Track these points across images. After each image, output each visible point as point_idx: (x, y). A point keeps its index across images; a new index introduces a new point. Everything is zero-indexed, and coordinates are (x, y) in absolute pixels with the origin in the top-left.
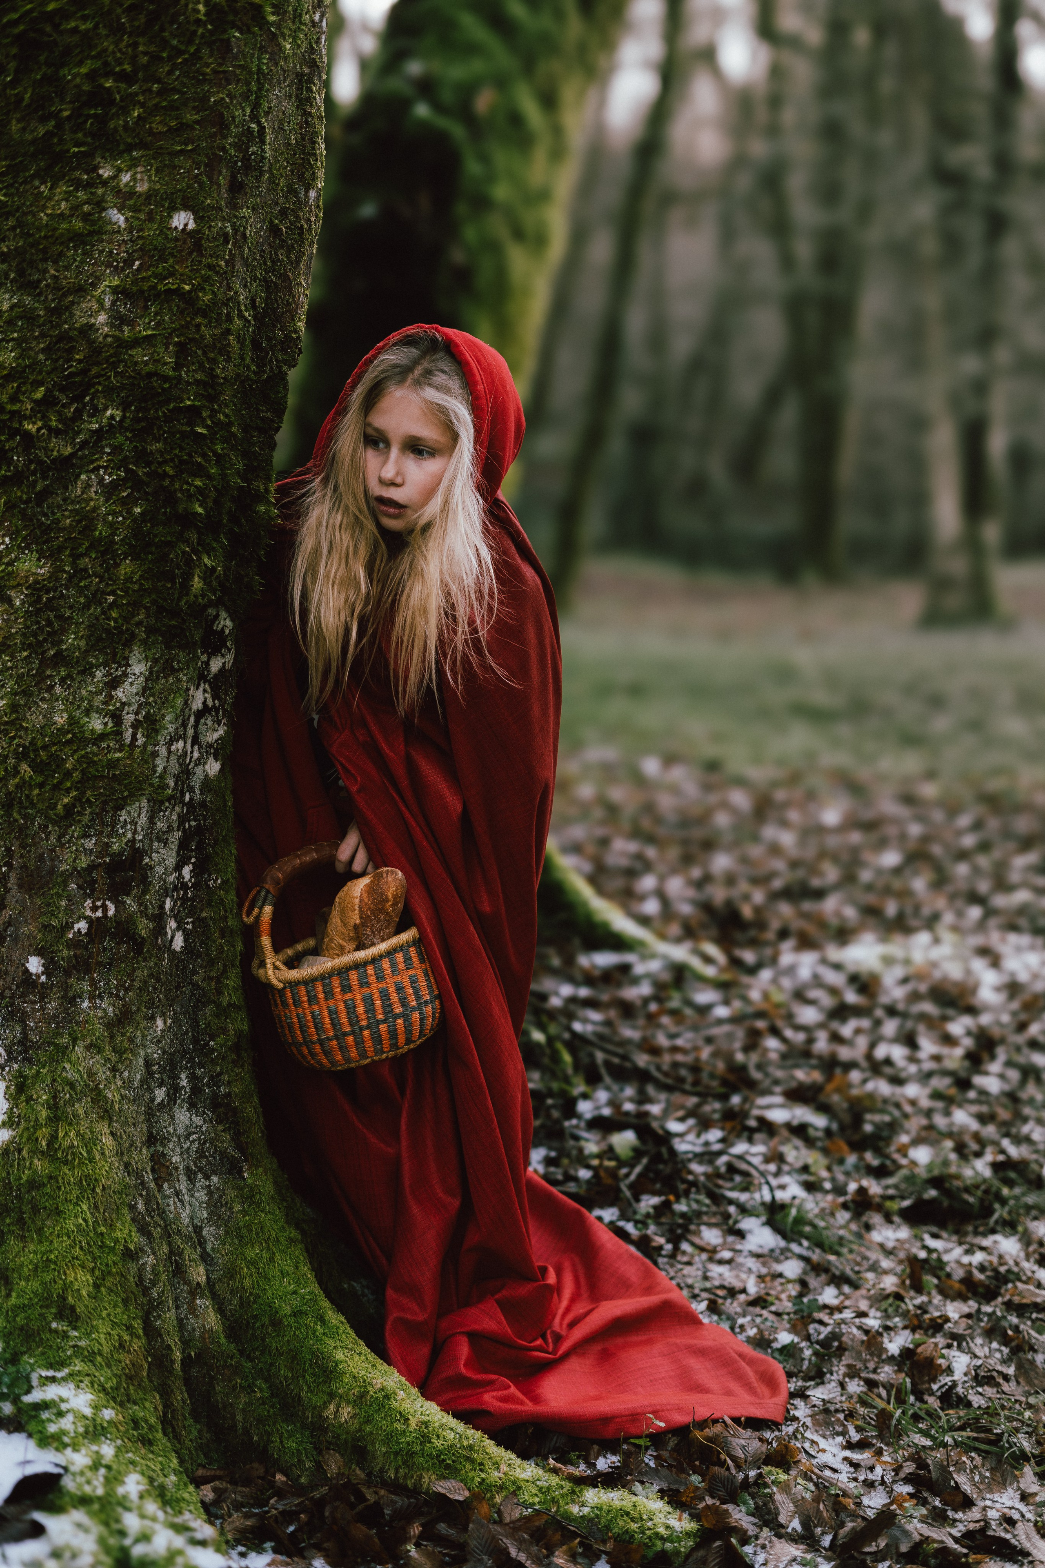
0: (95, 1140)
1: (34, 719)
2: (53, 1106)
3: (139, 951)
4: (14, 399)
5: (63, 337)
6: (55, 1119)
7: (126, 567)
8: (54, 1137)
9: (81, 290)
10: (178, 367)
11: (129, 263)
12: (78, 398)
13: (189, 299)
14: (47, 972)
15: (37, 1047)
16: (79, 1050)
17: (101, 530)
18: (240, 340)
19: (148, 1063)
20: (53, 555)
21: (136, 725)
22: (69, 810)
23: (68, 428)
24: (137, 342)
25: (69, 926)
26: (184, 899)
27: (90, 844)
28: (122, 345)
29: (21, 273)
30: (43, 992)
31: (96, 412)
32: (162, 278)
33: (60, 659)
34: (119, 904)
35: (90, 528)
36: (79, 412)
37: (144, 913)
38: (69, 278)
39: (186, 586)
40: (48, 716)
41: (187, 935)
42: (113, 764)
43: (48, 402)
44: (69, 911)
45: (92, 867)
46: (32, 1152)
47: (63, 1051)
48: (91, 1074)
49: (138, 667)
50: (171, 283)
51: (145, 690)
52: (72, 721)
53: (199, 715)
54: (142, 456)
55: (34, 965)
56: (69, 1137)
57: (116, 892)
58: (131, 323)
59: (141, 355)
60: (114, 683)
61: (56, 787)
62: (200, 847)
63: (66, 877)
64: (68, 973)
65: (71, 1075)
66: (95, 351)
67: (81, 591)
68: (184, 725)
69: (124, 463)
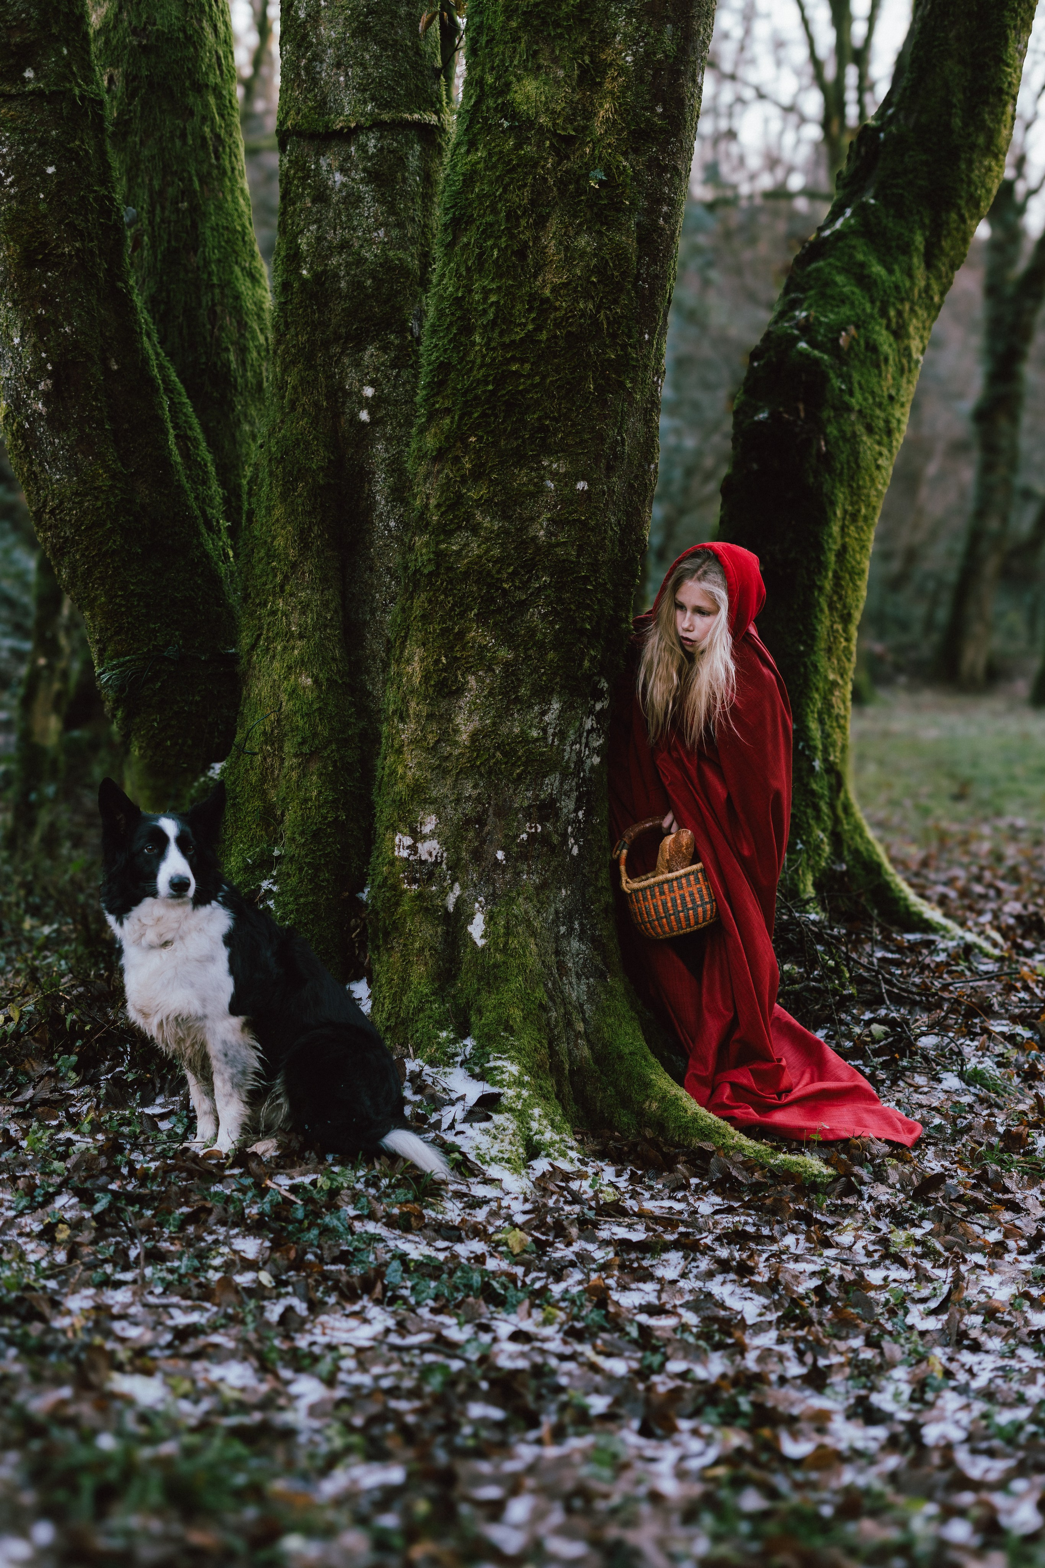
0: (527, 946)
1: (504, 730)
2: (507, 927)
3: (553, 852)
4: (498, 572)
5: (523, 542)
6: (507, 934)
7: (551, 655)
8: (506, 943)
9: (532, 519)
10: (578, 556)
11: (555, 506)
12: (530, 571)
13: (584, 524)
14: (506, 859)
15: (500, 897)
16: (521, 900)
17: (539, 636)
18: (611, 541)
19: (557, 912)
20: (515, 649)
21: (554, 735)
22: (519, 776)
23: (525, 586)
24: (558, 545)
25: (518, 836)
26: (579, 829)
27: (530, 794)
28: (551, 546)
29: (504, 512)
30: (504, 868)
31: (538, 578)
32: (571, 513)
33: (517, 700)
34: (543, 826)
35: (533, 635)
36: (530, 579)
37: (556, 832)
38: (526, 514)
39: (581, 665)
40: (511, 729)
41: (580, 848)
42: (542, 754)
43: (515, 573)
44: (518, 828)
45: (530, 806)
46: (496, 950)
47: (513, 900)
48: (526, 913)
49: (556, 706)
50: (575, 516)
51: (559, 717)
52: (523, 731)
53: (589, 732)
54: (560, 600)
55: (500, 855)
56: (514, 943)
57: (542, 820)
58: (556, 536)
59: (560, 551)
60: (544, 713)
61: (513, 764)
62: (588, 801)
63: (517, 811)
64: (516, 860)
65: (516, 912)
66: (538, 549)
67: (528, 667)
68: (580, 736)
69: (551, 603)
